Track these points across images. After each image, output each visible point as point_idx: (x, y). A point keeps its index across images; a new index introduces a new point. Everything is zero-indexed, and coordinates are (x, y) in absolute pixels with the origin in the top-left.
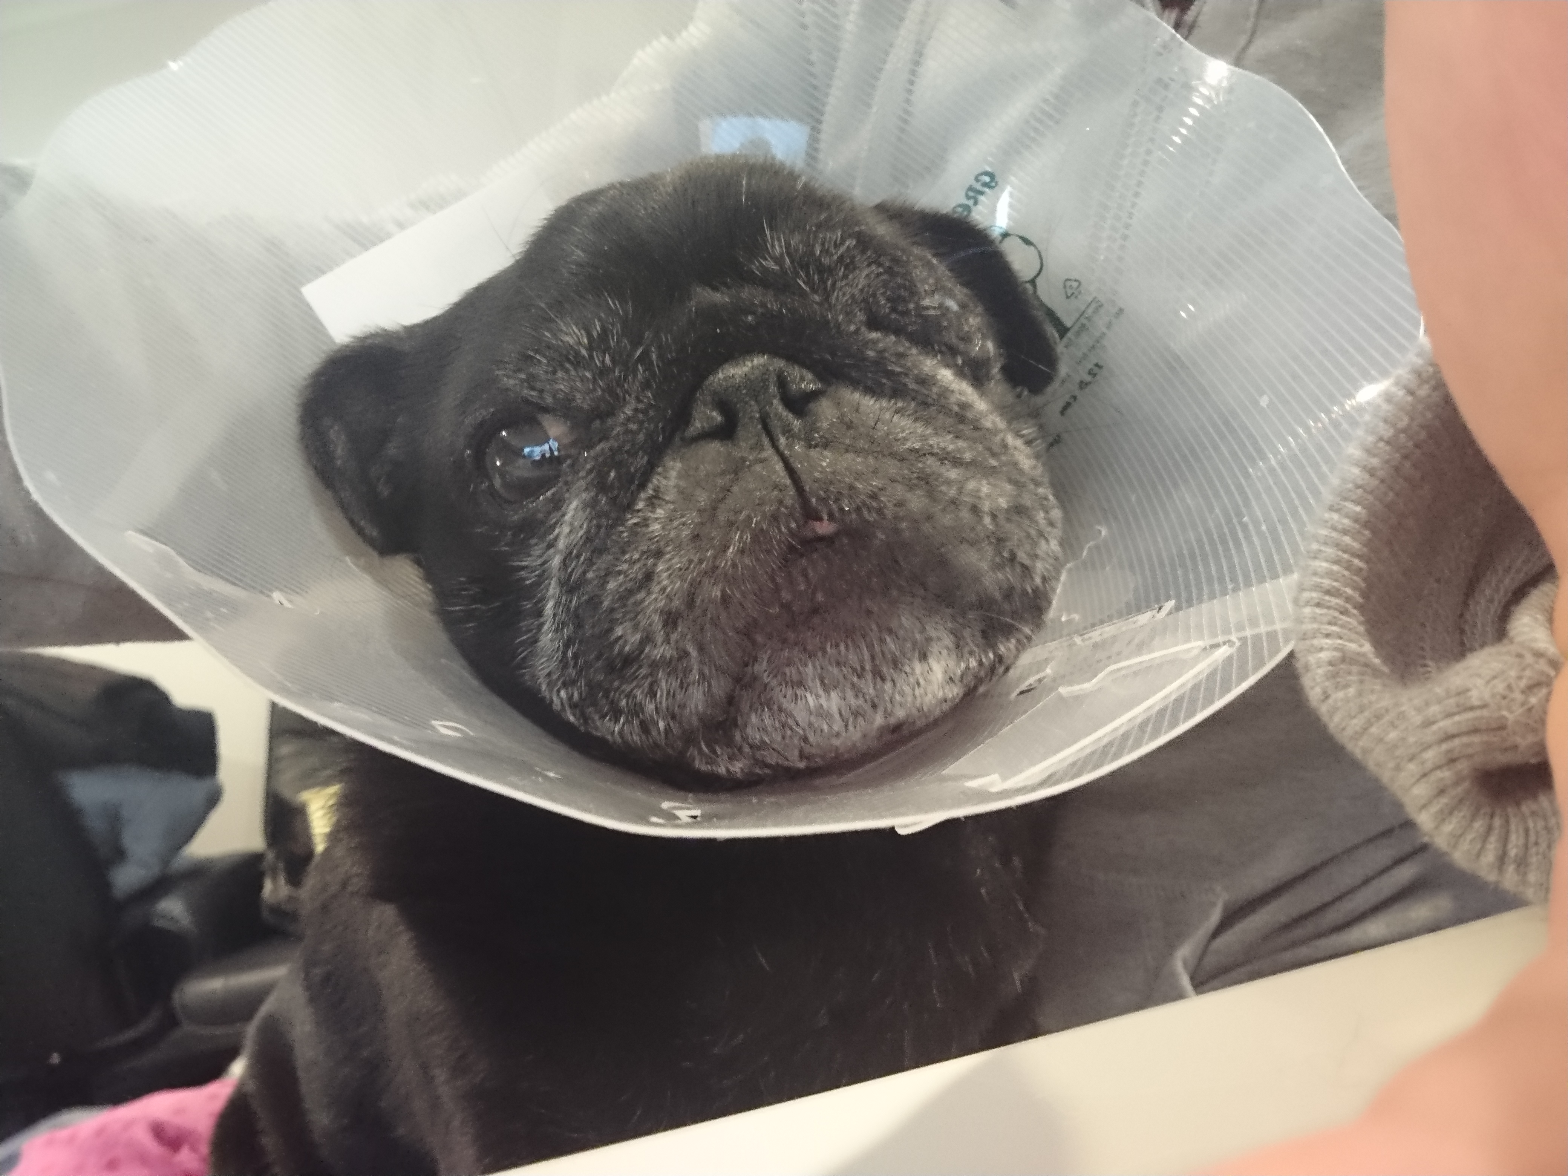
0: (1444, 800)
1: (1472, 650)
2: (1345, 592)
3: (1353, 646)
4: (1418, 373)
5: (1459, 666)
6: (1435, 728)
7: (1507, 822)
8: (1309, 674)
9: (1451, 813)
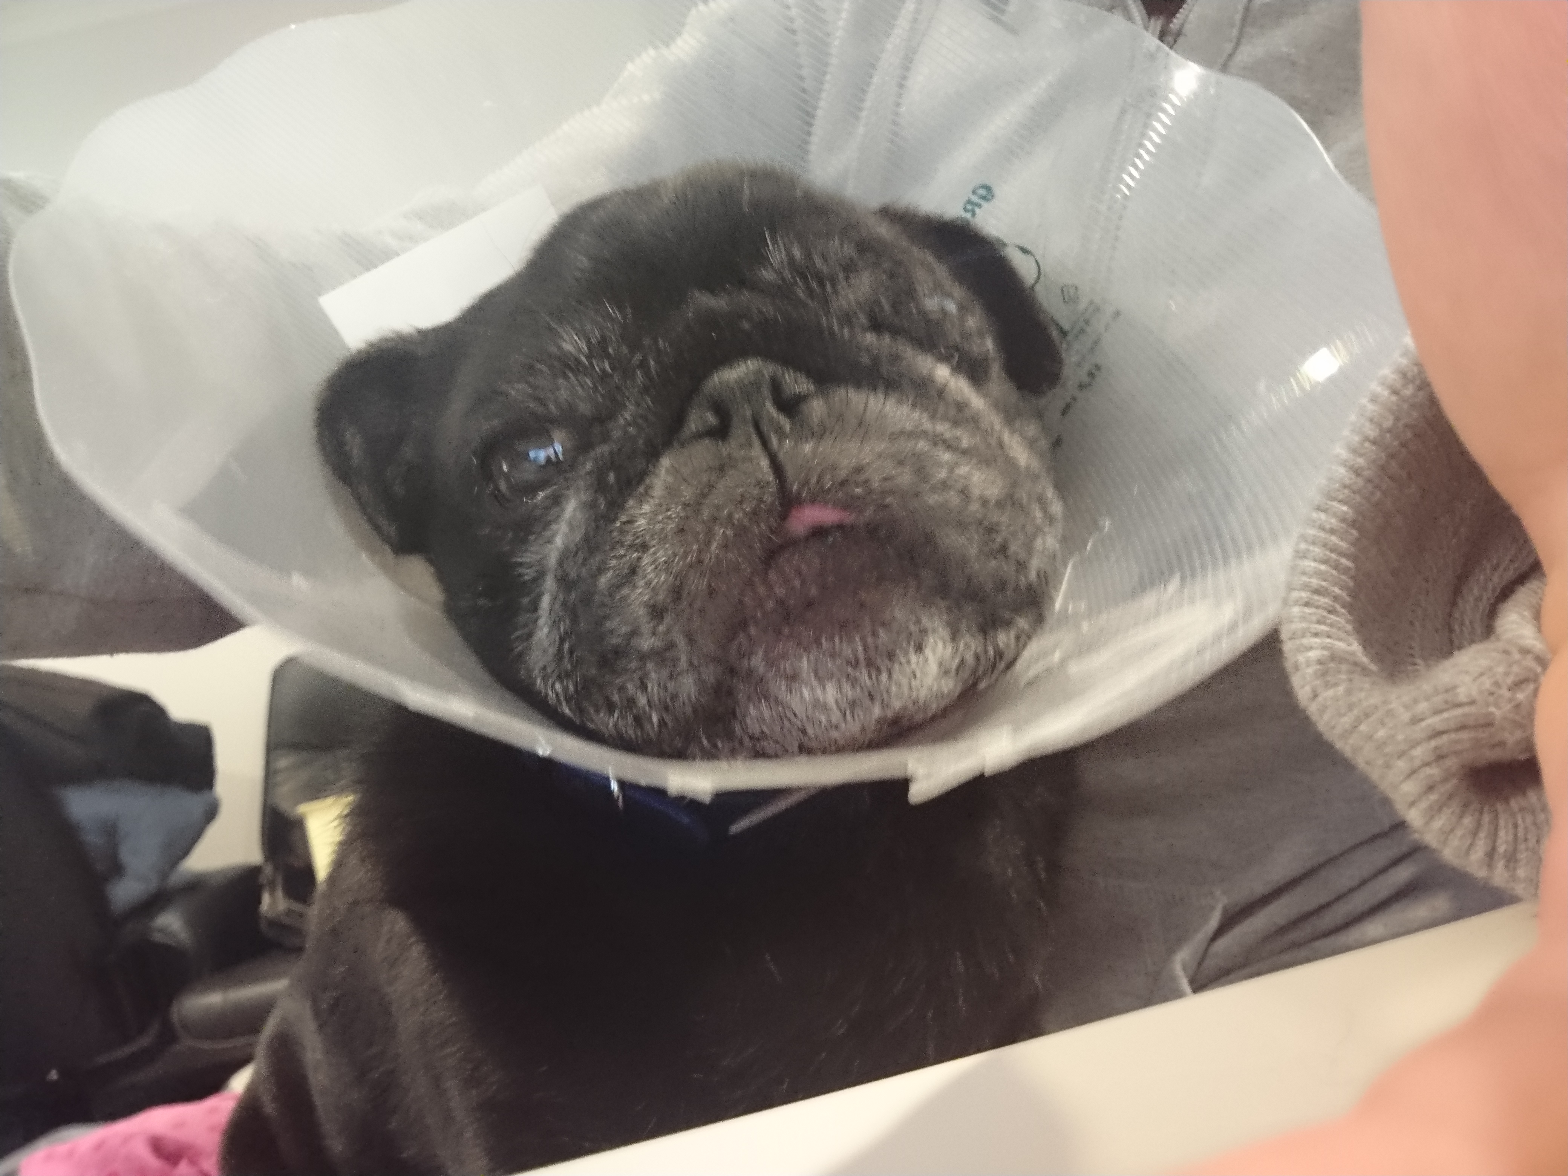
0: (1433, 797)
1: (1460, 648)
2: (1334, 592)
3: (1341, 645)
4: (1404, 375)
5: (1448, 664)
6: (1423, 724)
7: (1496, 817)
8: (1299, 674)
9: (1440, 810)
